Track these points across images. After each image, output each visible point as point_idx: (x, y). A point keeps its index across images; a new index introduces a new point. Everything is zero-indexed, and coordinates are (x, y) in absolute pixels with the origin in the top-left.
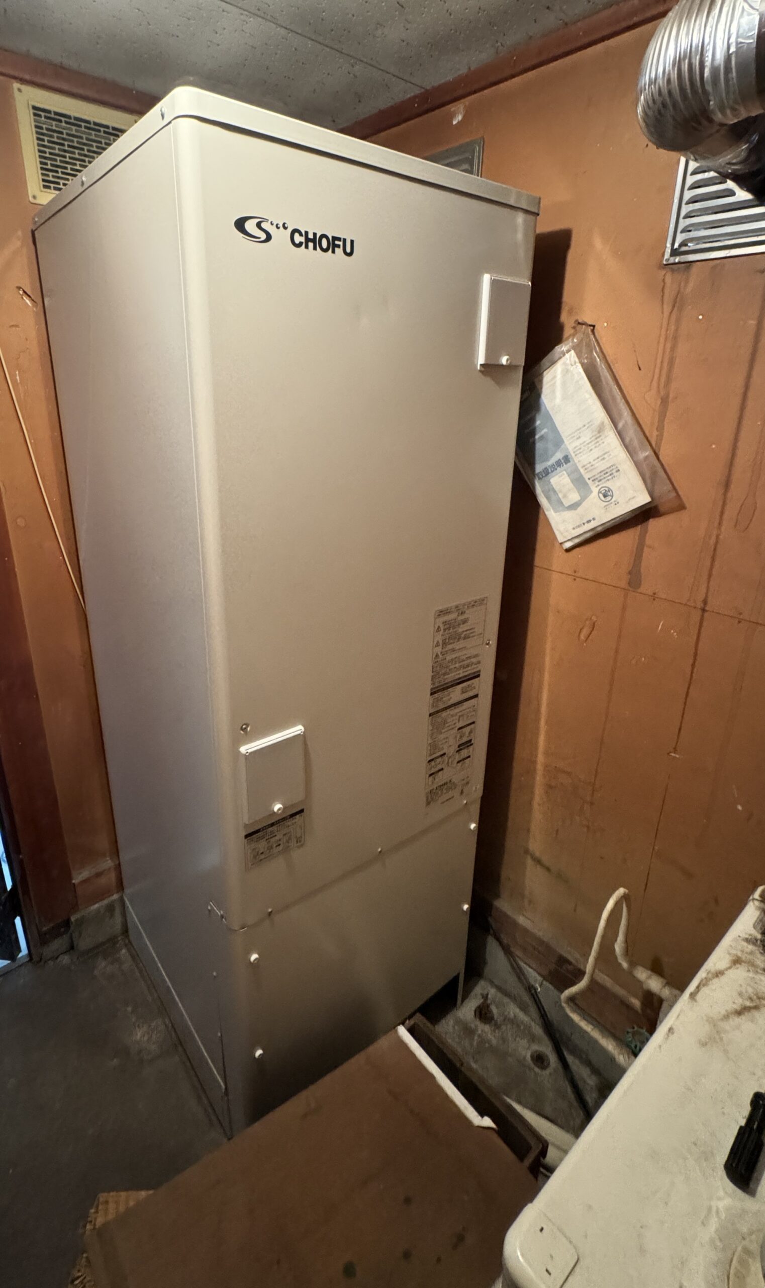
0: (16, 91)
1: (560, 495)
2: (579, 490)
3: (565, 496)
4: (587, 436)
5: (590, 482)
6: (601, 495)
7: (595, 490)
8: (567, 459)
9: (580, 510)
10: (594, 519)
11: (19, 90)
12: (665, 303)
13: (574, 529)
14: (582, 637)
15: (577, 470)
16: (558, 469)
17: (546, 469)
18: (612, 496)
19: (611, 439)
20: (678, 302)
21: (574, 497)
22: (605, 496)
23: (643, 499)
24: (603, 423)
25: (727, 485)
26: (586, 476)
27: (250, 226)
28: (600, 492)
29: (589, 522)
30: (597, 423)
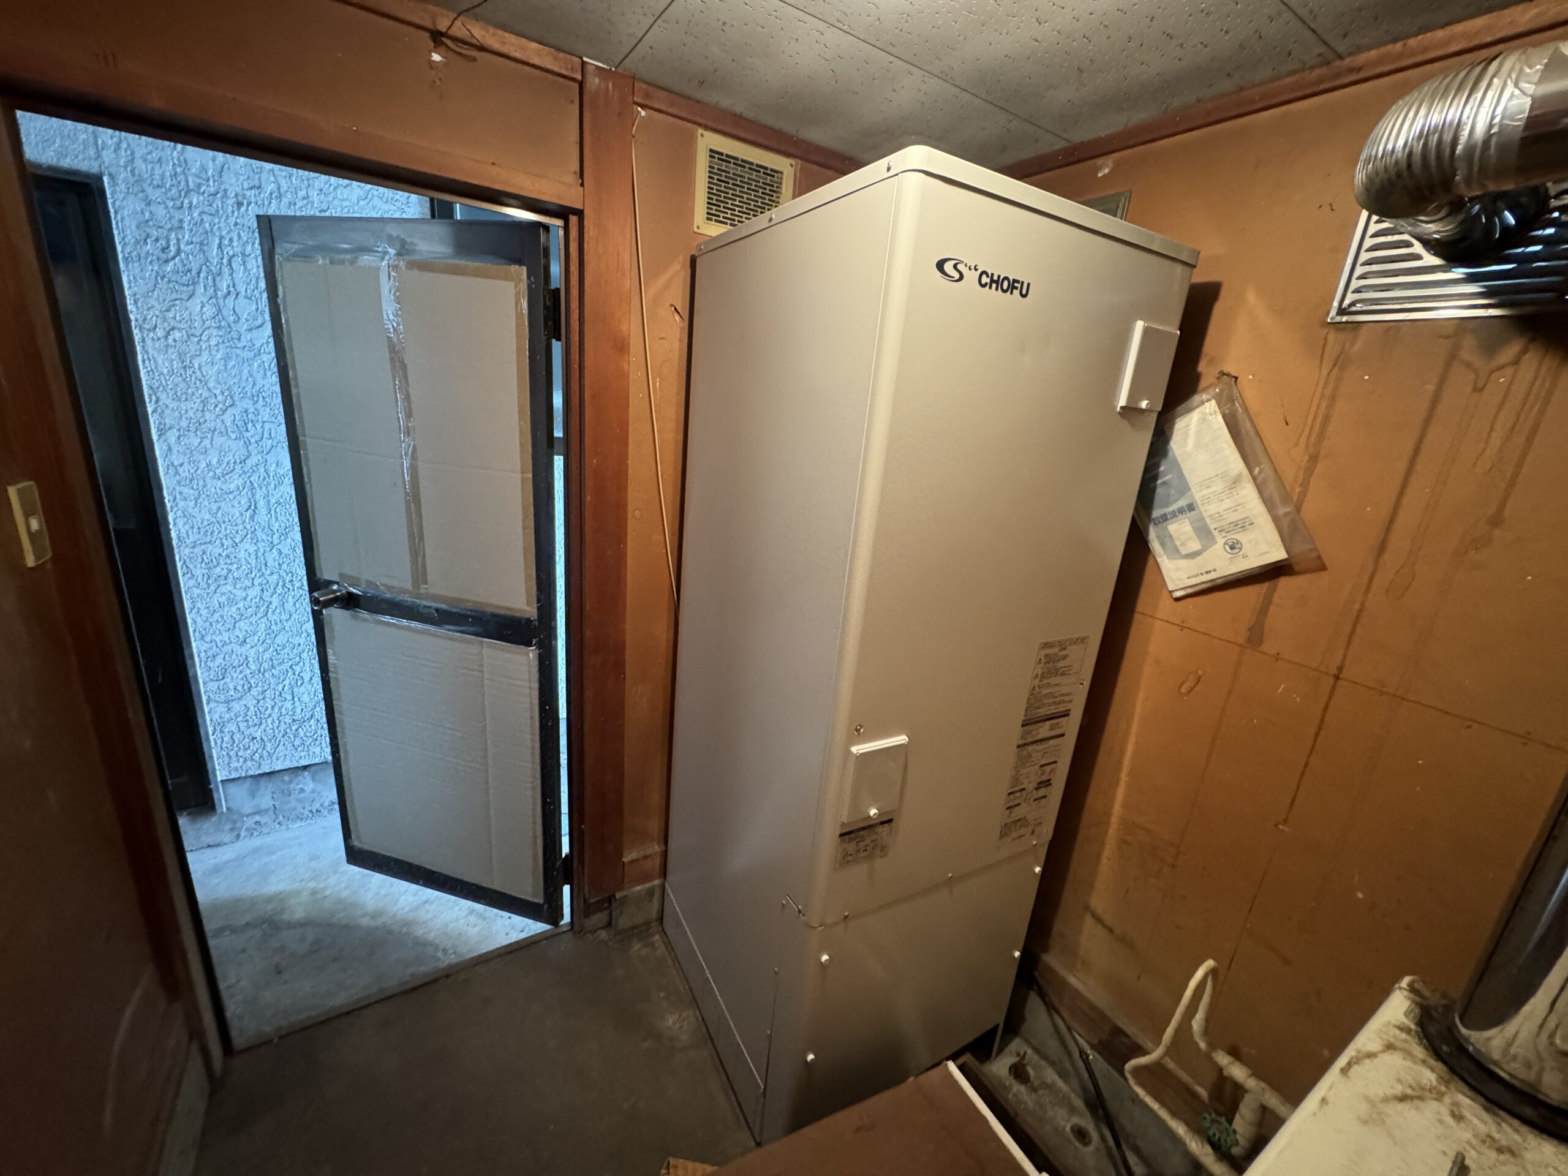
0: (699, 137)
1: (1178, 543)
2: (1200, 538)
3: (1183, 544)
4: (1218, 486)
5: (1215, 533)
6: (1227, 548)
7: (1220, 541)
8: (1191, 507)
9: (1199, 559)
10: (1215, 570)
11: (702, 135)
12: (1324, 362)
13: (1189, 578)
14: (1183, 690)
15: (1202, 519)
16: (1180, 516)
17: (1165, 515)
18: (1241, 549)
19: (1249, 493)
20: (1341, 361)
21: (1195, 545)
22: (1232, 548)
23: (1278, 554)
24: (1240, 475)
25: (1382, 547)
26: (1212, 527)
27: (948, 267)
28: (1226, 543)
29: (1207, 573)
30: (1235, 472)
